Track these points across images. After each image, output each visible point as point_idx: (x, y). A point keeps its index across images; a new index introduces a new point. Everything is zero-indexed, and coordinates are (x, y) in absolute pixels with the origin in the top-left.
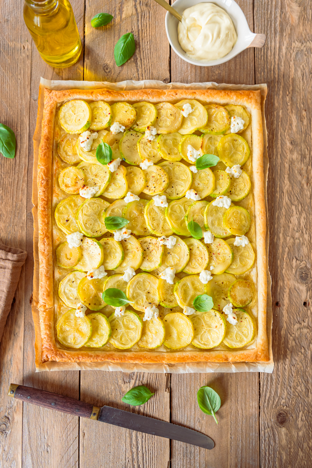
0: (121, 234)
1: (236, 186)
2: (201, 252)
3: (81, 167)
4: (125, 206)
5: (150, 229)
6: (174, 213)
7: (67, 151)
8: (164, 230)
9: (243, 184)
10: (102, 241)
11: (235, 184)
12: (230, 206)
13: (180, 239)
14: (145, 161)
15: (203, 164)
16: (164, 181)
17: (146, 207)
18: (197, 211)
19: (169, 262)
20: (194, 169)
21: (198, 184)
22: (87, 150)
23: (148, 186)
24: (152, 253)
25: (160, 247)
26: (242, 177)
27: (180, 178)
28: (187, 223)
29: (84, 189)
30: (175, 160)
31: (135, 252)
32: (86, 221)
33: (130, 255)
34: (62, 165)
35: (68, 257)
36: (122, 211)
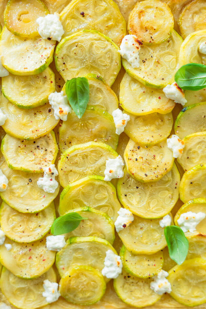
0: (59, 104)
1: (138, 286)
2: (33, 230)
3: (174, 37)
4: (107, 111)
5: (69, 151)
6: (95, 191)
7: (201, 15)
8: (68, 173)
9: (140, 296)
10: (49, 73)
11: (141, 284)
12: (105, 277)
13: (53, 198)
14: (180, 144)
15: (173, 236)
16: (146, 175)
17: (105, 146)
18: (98, 226)
19: (17, 181)
20: (166, 222)
21: (141, 228)
22: (200, 47)
23: (139, 148)
24: (30, 154)
25: (39, 166)
26: (151, 294)
27: (152, 199)
28: (77, 210)
29: (135, 43)
30: (181, 192)
31: (30, 126)
32: (81, 46)
33: (25, 119)
34: (178, 6)
35: (23, 17)
36: (99, 106)
